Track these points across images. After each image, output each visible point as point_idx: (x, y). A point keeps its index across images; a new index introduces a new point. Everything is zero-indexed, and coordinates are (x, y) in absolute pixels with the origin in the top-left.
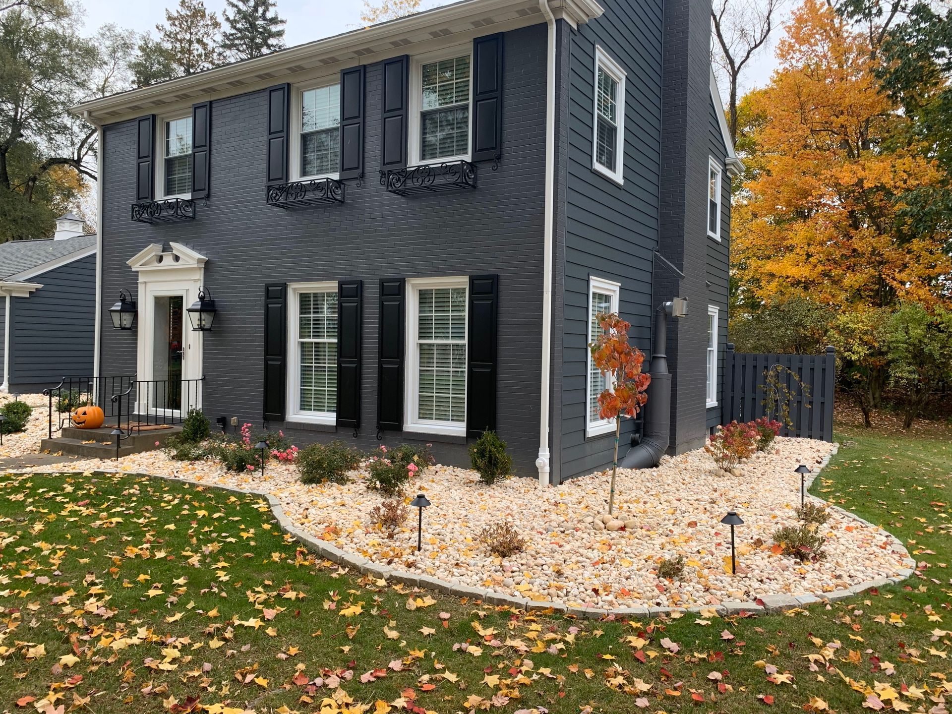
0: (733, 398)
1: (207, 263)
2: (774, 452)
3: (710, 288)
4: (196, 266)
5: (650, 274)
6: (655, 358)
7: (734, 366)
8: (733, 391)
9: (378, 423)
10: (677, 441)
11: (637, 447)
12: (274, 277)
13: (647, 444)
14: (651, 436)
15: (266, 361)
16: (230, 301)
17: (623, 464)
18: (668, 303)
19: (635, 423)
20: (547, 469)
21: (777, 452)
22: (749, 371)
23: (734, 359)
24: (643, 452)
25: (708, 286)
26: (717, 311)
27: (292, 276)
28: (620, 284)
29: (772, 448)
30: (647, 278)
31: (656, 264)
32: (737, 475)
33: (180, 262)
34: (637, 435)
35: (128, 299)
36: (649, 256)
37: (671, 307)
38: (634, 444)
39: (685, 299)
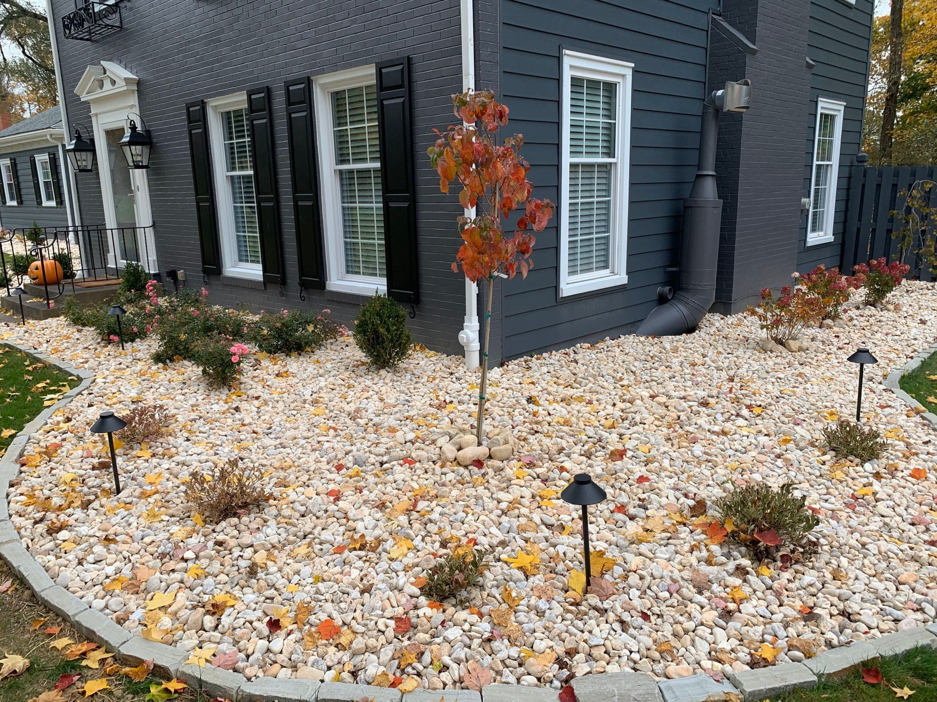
0: (859, 229)
1: (139, 83)
2: (891, 307)
3: (813, 71)
4: (125, 88)
5: (704, 51)
6: (699, 176)
7: (863, 186)
8: (860, 220)
9: (300, 279)
10: (734, 296)
11: (665, 305)
12: (193, 94)
13: (680, 301)
14: (686, 290)
15: (198, 203)
16: (161, 130)
17: (640, 330)
18: (720, 93)
19: (665, 272)
20: (476, 345)
21: (897, 308)
22: (886, 192)
23: (865, 176)
24: (674, 312)
25: (809, 66)
26: (842, 108)
27: (209, 90)
28: (633, 65)
29: (888, 302)
30: (699, 56)
31: (715, 34)
32: (794, 349)
33: (116, 86)
34: (667, 288)
35: (85, 136)
36: (703, 21)
37: (722, 97)
38: (662, 300)
39: (746, 84)
